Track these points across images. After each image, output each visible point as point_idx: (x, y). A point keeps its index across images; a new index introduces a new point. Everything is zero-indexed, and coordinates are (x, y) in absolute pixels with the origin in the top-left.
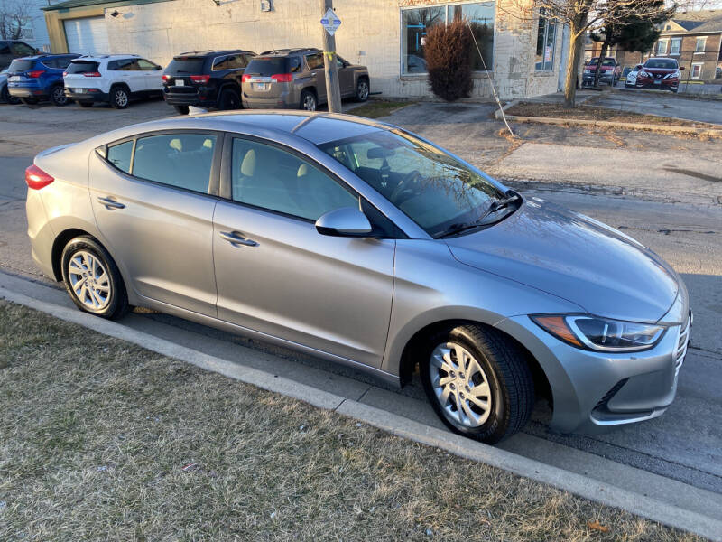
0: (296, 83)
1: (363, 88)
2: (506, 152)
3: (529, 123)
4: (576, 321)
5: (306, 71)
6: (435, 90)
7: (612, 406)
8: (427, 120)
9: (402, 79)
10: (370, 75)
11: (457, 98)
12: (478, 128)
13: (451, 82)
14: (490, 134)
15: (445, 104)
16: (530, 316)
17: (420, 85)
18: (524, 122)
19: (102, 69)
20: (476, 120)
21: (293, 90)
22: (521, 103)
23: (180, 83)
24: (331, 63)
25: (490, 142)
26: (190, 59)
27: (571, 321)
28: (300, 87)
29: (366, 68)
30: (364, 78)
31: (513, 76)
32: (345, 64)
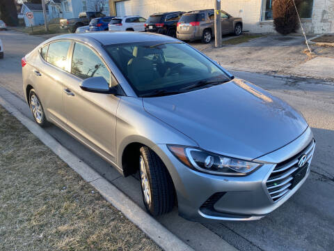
0: (201, 27)
1: (239, 29)
2: (304, 61)
3: (325, 46)
4: (191, 152)
5: (207, 20)
6: (277, 29)
7: (217, 207)
8: (267, 44)
9: (261, 24)
10: (243, 22)
11: (288, 33)
12: (293, 49)
13: (286, 25)
14: (298, 52)
15: (281, 36)
16: (167, 145)
17: (269, 27)
18: (322, 46)
19: (123, 22)
20: (293, 45)
21: (199, 30)
22: (325, 36)
23: (151, 27)
24: (218, 16)
25: (296, 56)
26: (157, 16)
27: (188, 151)
28: (203, 28)
29: (241, 19)
30: (240, 24)
31: (323, 21)
32: (229, 16)
